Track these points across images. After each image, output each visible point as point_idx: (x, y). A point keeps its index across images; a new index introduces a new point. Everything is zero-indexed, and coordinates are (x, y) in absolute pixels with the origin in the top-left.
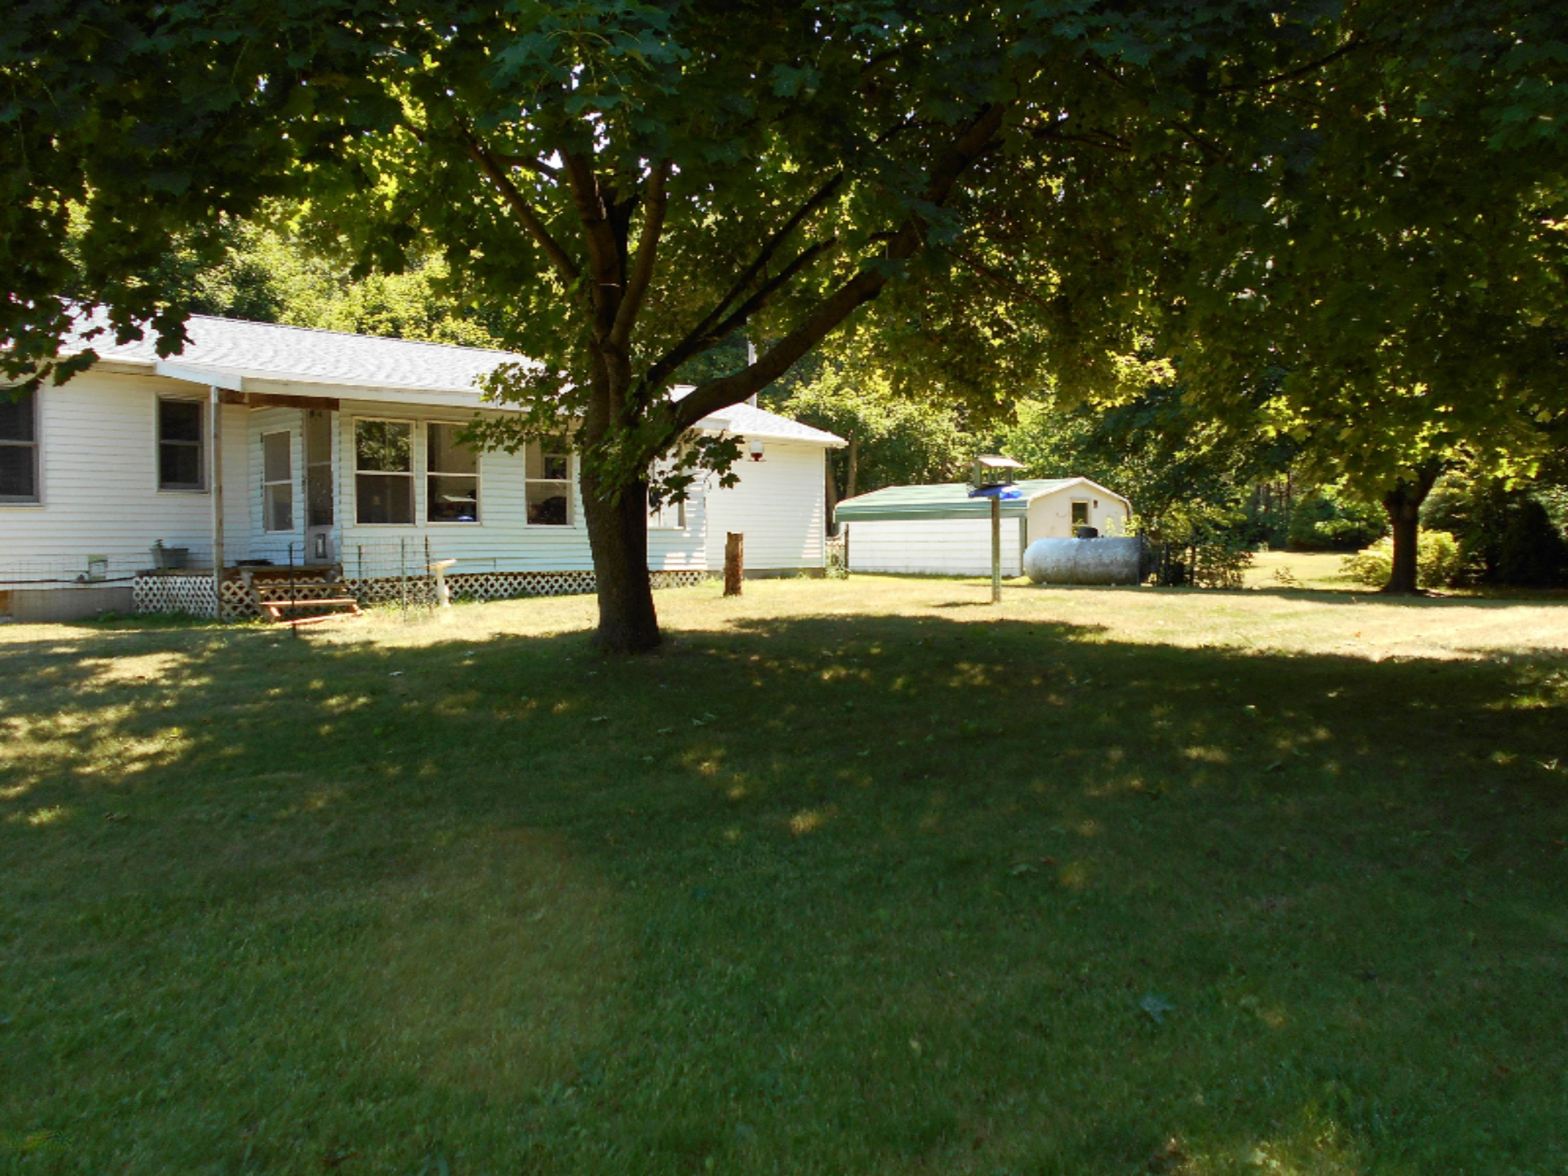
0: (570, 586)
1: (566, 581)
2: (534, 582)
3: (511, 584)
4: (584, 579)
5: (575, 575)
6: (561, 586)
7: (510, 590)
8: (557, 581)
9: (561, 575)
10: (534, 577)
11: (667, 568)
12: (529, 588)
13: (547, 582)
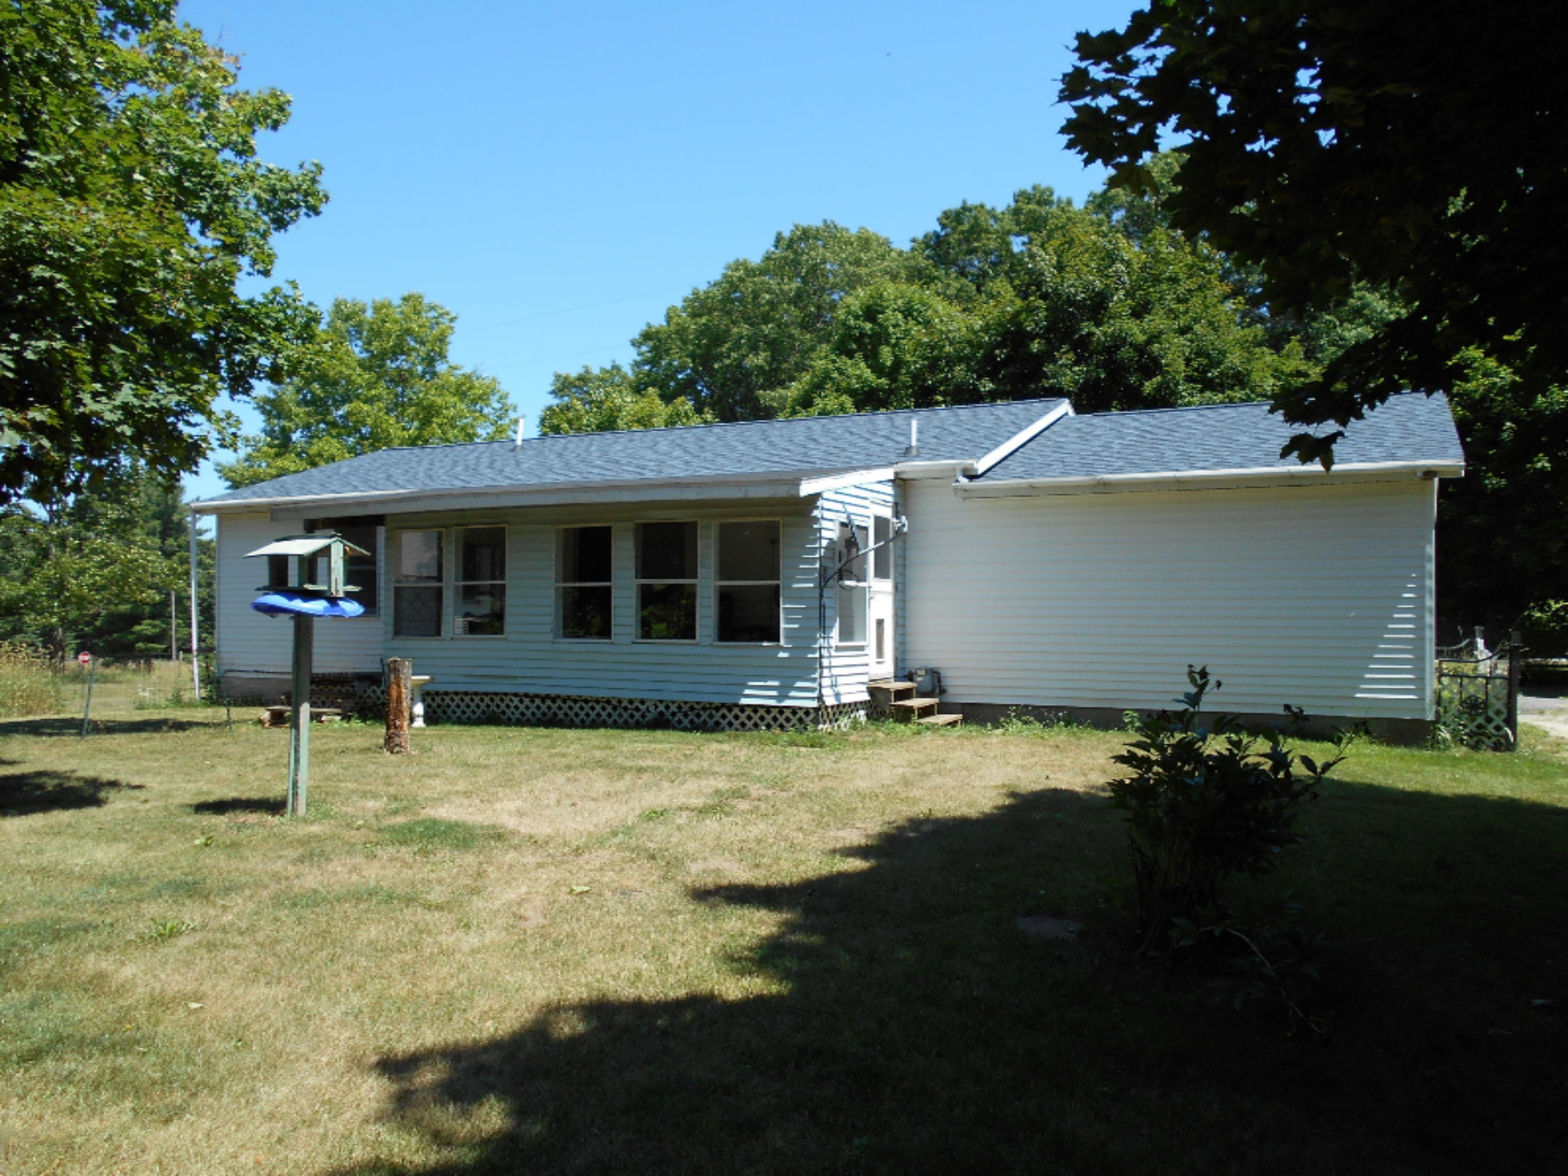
0: (609, 715)
1: (604, 709)
2: (565, 707)
3: (538, 708)
4: (626, 709)
5: (614, 702)
6: (599, 715)
7: (539, 715)
8: (593, 708)
9: (597, 702)
10: (564, 701)
11: (744, 701)
12: (561, 714)
13: (582, 708)
